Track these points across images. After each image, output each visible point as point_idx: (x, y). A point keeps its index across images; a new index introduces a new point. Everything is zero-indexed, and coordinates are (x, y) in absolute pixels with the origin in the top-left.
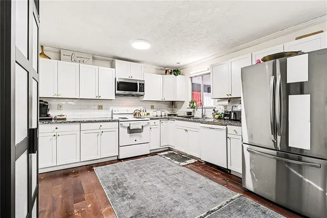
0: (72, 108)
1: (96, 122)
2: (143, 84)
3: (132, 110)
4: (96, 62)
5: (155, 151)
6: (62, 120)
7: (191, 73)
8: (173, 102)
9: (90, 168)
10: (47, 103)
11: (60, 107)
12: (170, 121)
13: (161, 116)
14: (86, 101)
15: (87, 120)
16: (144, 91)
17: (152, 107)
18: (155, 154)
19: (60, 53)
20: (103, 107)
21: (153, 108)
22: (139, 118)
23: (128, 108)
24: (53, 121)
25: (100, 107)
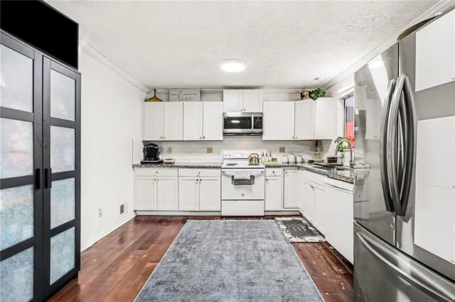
0: (182, 152)
1: (193, 167)
2: (261, 118)
3: (247, 154)
4: (205, 96)
5: (272, 213)
6: (170, 165)
7: (340, 91)
8: (317, 141)
9: (184, 220)
10: (157, 146)
11: (170, 151)
12: (300, 171)
13: (288, 162)
14: (195, 143)
15: (184, 165)
16: (261, 128)
17: (282, 150)
18: (273, 217)
19: (169, 93)
20: (213, 150)
21: (284, 151)
22: (256, 164)
23: (243, 152)
24: (164, 165)
25: (210, 151)
